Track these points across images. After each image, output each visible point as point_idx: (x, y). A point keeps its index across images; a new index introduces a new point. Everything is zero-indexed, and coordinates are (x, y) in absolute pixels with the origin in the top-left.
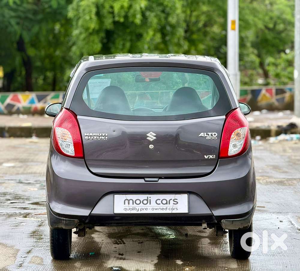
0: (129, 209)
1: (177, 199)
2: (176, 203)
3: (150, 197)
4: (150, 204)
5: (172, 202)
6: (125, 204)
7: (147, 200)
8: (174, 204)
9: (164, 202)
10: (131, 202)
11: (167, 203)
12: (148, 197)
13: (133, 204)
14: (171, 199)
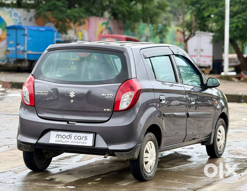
0: (58, 141)
1: (87, 137)
2: (86, 139)
3: (71, 134)
4: (71, 139)
5: (84, 138)
6: (56, 137)
7: (69, 136)
8: (85, 139)
9: (79, 138)
10: (60, 136)
11: (80, 139)
12: (70, 134)
13: (61, 138)
14: (84, 137)
